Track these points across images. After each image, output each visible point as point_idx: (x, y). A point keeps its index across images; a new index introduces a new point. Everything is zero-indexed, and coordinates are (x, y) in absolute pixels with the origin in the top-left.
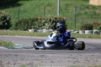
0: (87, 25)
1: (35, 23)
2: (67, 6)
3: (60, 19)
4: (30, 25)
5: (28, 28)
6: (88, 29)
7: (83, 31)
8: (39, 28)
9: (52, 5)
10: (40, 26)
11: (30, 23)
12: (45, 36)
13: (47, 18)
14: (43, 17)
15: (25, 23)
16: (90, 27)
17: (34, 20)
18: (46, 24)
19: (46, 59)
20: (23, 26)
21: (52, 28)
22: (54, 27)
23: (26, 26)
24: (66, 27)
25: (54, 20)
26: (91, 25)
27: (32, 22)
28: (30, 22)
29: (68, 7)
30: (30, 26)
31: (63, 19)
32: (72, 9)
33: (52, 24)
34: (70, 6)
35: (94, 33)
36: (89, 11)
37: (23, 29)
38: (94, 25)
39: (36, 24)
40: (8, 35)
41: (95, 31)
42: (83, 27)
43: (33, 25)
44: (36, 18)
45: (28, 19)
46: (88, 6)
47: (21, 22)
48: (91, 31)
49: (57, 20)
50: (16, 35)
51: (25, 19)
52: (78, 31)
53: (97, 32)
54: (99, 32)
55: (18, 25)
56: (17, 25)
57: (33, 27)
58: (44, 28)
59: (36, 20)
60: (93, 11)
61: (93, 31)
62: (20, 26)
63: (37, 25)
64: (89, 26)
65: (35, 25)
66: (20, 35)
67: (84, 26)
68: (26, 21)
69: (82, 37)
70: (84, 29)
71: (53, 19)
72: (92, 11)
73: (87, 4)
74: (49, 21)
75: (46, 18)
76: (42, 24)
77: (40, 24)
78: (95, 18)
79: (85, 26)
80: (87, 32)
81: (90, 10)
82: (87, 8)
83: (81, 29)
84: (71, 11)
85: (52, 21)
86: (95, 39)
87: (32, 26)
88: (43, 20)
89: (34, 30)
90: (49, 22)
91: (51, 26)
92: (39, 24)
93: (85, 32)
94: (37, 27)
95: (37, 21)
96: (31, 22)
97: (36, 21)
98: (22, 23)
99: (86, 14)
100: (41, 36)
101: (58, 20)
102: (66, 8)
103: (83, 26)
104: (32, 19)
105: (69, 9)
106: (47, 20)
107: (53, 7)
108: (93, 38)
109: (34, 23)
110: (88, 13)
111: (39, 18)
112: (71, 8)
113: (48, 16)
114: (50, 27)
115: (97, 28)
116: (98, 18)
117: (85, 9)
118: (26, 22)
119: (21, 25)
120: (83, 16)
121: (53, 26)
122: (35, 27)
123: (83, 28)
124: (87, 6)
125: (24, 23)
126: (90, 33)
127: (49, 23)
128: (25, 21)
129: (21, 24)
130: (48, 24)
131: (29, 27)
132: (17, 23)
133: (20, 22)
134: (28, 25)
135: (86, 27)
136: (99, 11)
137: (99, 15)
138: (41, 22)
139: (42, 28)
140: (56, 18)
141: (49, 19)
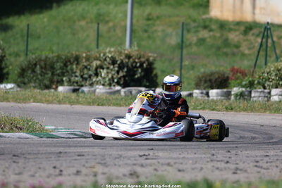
0: (212, 74)
1: (72, 70)
2: (150, 22)
3: (139, 58)
4: (59, 75)
5: (52, 82)
6: (214, 85)
7: (204, 92)
8: (83, 83)
9: (107, 19)
10: (86, 76)
11: (59, 67)
12: (110, 105)
13: (104, 55)
14: (93, 53)
15: (45, 68)
16: (220, 80)
17: (70, 61)
18: (101, 70)
19: (159, 163)
20: (39, 77)
21: (118, 83)
22: (122, 79)
23: (46, 76)
24: (155, 79)
25: (124, 61)
26: (224, 75)
27: (65, 65)
28: (58, 65)
29: (154, 25)
30: (60, 78)
31: (148, 60)
32: (163, 31)
33: (118, 72)
34: (158, 22)
35: (233, 97)
36: (210, 37)
37: (40, 85)
38: (231, 74)
39: (75, 72)
40: (9, 101)
41: (235, 90)
42: (201, 80)
43: (66, 74)
44: (74, 56)
45: (53, 57)
46: (207, 23)
47: (35, 65)
48: (225, 90)
49: (131, 60)
50: (32, 100)
51: (46, 57)
52: (191, 92)
53: (241, 95)
54: (246, 93)
55: (26, 74)
56: (23, 72)
57: (68, 79)
58: (98, 83)
59: (74, 62)
60: (222, 35)
61: (230, 92)
62: (32, 75)
63: (77, 74)
64: (219, 77)
65: (73, 75)
66: (40, 101)
67: (204, 79)
68: (48, 63)
69: (209, 108)
70: (206, 85)
71: (122, 58)
72: (218, 35)
73: (204, 17)
74: (109, 64)
75: (102, 55)
76: (90, 73)
77: (85, 71)
78: (226, 54)
79: (208, 79)
80: (214, 93)
81: (211, 33)
82: (205, 27)
83: (197, 86)
84: (160, 34)
85: (118, 62)
86: (242, 113)
87: (64, 76)
88: (95, 59)
89: (72, 87)
90: (112, 67)
91: (115, 77)
92: (82, 71)
93: (210, 94)
94: (77, 79)
95: (78, 64)
96: (62, 65)
97: (76, 62)
98: (38, 69)
99: (201, 45)
100: (98, 105)
101: (135, 62)
102: (146, 28)
103: (203, 77)
104: (64, 57)
105: (156, 31)
106: (105, 60)
107: (111, 24)
108: (236, 111)
109: (69, 67)
110: (208, 40)
111: (84, 55)
112: (160, 28)
113: (107, 51)
114: (113, 81)
115: (241, 82)
116: (234, 54)
117: (200, 29)
118: (48, 67)
119: (36, 74)
120: (194, 49)
121: (120, 78)
122: (73, 79)
123: (203, 83)
124: (204, 21)
125: (41, 68)
126: (223, 98)
127: (112, 70)
128: (45, 64)
129: (33, 71)
130: (108, 73)
131: (55, 78)
132: (24, 67)
133: (32, 66)
134: (53, 74)
135: (210, 81)
136: (236, 36)
137: (237, 47)
138: (89, 67)
139: (91, 82)
140: (129, 57)
141: (110, 58)
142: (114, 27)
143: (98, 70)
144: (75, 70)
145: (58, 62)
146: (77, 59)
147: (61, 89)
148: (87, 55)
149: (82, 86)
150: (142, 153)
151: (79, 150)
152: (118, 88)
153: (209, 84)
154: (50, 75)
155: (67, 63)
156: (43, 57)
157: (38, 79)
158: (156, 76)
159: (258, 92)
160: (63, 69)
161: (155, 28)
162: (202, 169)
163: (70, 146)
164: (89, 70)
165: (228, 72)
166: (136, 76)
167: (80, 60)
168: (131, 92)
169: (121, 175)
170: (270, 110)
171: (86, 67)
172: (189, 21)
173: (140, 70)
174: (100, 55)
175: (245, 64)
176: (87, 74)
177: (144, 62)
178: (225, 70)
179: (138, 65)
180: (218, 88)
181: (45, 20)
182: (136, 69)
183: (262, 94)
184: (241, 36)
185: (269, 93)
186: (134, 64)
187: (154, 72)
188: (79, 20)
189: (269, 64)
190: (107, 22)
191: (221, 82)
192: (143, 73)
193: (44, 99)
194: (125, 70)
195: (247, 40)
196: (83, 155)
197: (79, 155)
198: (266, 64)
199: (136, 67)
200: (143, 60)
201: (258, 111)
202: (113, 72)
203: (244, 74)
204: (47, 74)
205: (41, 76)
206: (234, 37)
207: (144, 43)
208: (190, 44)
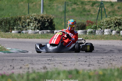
1: (18, 23)
2: (51, 2)
3: (47, 18)
4: (12, 26)
5: (9, 29)
6: (80, 28)
8: (23, 29)
9: (33, 1)
10: (24, 26)
11: (12, 23)
12: (34, 38)
14: (27, 16)
15: (6, 23)
16: (82, 26)
17: (17, 20)
18: (31, 23)
19: (56, 62)
20: (4, 27)
21: (38, 29)
22: (40, 27)
23: (7, 26)
24: (54, 26)
25: (40, 19)
26: (84, 24)
27: (15, 22)
28: (12, 22)
29: (53, 3)
31: (50, 18)
32: (57, 5)
33: (38, 24)
34: (54, 2)
35: (88, 33)
36: (77, 8)
37: (4, 30)
38: (87, 23)
41: (89, 30)
44: (19, 17)
45: (9, 18)
47: (2, 22)
48: (84, 30)
49: (43, 19)
50: (1, 37)
51: (7, 18)
53: (91, 32)
54: (94, 32)
57: (16, 28)
58: (29, 29)
60: (82, 7)
61: (87, 31)
63: (20, 25)
64: (82, 25)
65: (18, 26)
68: (7, 21)
71: (39, 18)
72: (81, 7)
74: (34, 20)
75: (31, 17)
76: (26, 24)
77: (24, 24)
78: (85, 15)
80: (79, 32)
81: (78, 6)
82: (75, 3)
84: (55, 7)
86: (92, 40)
87: (15, 26)
88: (28, 19)
89: (18, 31)
90: (35, 22)
91: (36, 26)
92: (22, 24)
94: (20, 27)
95: (20, 21)
96: (13, 21)
97: (19, 20)
98: (3, 23)
99: (74, 11)
100: (30, 38)
101: (45, 19)
102: (50, 4)
104: (14, 18)
105: (54, 6)
106: (32, 19)
107: (34, 3)
108: (89, 39)
109: (16, 23)
110: (77, 9)
111: (23, 17)
112: (55, 4)
113: (33, 15)
114: (36, 28)
115: (91, 27)
116: (88, 15)
117: (73, 4)
119: (2, 26)
120: (71, 13)
121: (39, 27)
122: (18, 27)
124: (75, 1)
125: (5, 23)
127: (35, 23)
128: (6, 21)
129: (1, 24)
130: (33, 24)
131: (11, 27)
134: (10, 26)
135: (78, 26)
136: (89, 7)
137: (89, 11)
138: (25, 22)
139: (26, 29)
140: (42, 17)
141: (34, 18)
142: (36, 5)
143: (29, 24)
144: (19, 24)
145: (12, 20)
146: (20, 19)
147: (13, 32)
148: (24, 17)
149: (22, 30)
150: (49, 59)
151: (21, 58)
152: (38, 31)
153: (77, 28)
154: (8, 26)
155: (15, 20)
156: (5, 18)
157: (3, 28)
158: (54, 25)
159: (98, 31)
160: (14, 23)
161: (53, 5)
162: (74, 65)
163: (17, 56)
164: (25, 23)
165: (85, 22)
166: (46, 26)
167: (21, 19)
168: (44, 32)
169: (39, 68)
170: (104, 38)
171: (24, 22)
172: (68, 1)
173: (47, 23)
174: (30, 16)
175: (93, 19)
176: (24, 25)
177: (49, 19)
178: (84, 22)
179: (46, 20)
180: (81, 30)
181: (6, 2)
182: (45, 23)
183: (100, 32)
184: (91, 7)
185: (104, 31)
186: (45, 20)
187: (54, 23)
188: (20, 2)
189: (103, 19)
190: (33, 2)
191: (82, 27)
192: (48, 24)
193: (6, 36)
194: (41, 23)
195: (93, 9)
196: (23, 60)
197: (21, 60)
198: (102, 19)
199: (45, 21)
200: (48, 18)
201: (99, 39)
202: (36, 24)
203: (92, 23)
204: (7, 25)
205: (5, 26)
206: (87, 7)
207: (49, 11)
208: (69, 11)
